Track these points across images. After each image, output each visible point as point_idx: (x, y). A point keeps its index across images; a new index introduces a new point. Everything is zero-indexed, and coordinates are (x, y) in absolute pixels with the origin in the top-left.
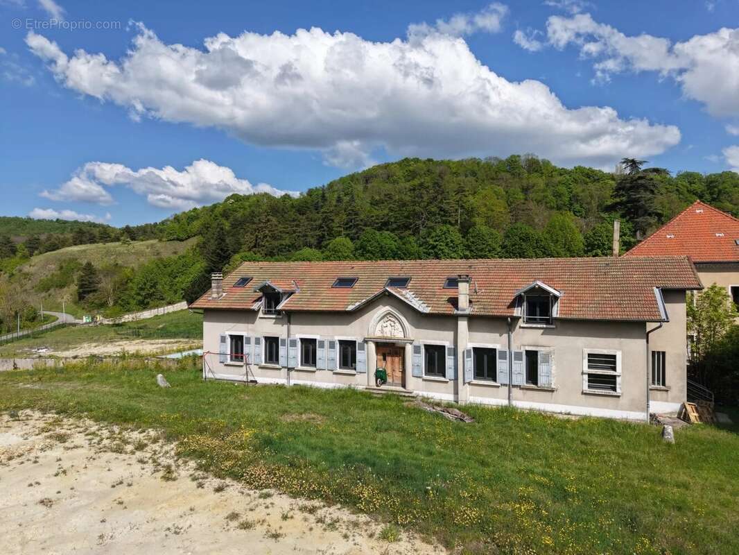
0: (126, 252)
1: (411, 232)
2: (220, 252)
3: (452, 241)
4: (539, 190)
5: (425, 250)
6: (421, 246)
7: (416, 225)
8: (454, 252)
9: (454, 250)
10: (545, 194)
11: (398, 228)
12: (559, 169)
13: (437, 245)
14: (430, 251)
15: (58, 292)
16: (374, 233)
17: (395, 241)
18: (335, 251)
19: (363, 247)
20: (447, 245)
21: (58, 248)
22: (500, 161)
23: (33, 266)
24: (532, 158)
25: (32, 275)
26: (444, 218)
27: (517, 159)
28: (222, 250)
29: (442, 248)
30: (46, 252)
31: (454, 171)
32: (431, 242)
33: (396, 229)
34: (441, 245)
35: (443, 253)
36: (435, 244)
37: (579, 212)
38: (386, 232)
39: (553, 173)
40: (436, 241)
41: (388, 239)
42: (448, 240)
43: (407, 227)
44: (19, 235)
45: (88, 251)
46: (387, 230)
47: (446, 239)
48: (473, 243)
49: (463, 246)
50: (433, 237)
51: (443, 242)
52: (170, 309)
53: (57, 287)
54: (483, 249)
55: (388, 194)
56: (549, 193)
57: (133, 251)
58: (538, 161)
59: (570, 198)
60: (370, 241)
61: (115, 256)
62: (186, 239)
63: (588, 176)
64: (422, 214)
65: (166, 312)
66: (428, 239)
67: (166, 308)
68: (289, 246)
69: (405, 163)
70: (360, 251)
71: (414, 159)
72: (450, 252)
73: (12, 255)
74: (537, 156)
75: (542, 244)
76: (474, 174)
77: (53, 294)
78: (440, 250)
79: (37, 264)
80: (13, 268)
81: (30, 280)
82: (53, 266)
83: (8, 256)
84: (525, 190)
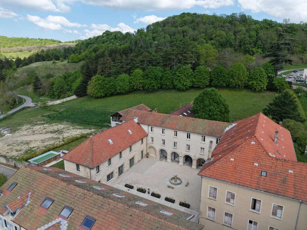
0: (54, 68)
2: (87, 74)
3: (187, 74)
4: (242, 34)
5: (175, 78)
9: (188, 78)
10: (245, 36)
11: (164, 66)
12: (255, 21)
14: (177, 78)
15: (27, 87)
16: (153, 68)
17: (162, 72)
18: (135, 76)
20: (185, 75)
21: (28, 64)
22: (227, 16)
23: (18, 74)
24: (243, 14)
25: (18, 78)
27: (235, 15)
28: (88, 73)
30: (24, 66)
33: (162, 66)
37: (260, 45)
39: (252, 23)
40: (180, 73)
41: (159, 71)
42: (185, 73)
43: (167, 66)
44: (24, 46)
45: (39, 67)
46: (159, 66)
48: (197, 75)
49: (193, 76)
50: (179, 71)
52: (68, 99)
53: (27, 84)
54: (201, 78)
56: (247, 36)
57: (57, 68)
58: (246, 16)
59: (257, 38)
60: (151, 72)
61: (49, 70)
62: (78, 62)
63: (269, 25)
64: (175, 59)
65: (67, 100)
66: (177, 72)
67: (67, 98)
68: (116, 72)
70: (146, 77)
71: (187, 13)
72: (186, 79)
73: (10, 68)
77: (26, 87)
78: (181, 78)
79: (19, 73)
80: (10, 75)
81: (17, 80)
82: (25, 74)
83: (8, 69)
84: (235, 33)
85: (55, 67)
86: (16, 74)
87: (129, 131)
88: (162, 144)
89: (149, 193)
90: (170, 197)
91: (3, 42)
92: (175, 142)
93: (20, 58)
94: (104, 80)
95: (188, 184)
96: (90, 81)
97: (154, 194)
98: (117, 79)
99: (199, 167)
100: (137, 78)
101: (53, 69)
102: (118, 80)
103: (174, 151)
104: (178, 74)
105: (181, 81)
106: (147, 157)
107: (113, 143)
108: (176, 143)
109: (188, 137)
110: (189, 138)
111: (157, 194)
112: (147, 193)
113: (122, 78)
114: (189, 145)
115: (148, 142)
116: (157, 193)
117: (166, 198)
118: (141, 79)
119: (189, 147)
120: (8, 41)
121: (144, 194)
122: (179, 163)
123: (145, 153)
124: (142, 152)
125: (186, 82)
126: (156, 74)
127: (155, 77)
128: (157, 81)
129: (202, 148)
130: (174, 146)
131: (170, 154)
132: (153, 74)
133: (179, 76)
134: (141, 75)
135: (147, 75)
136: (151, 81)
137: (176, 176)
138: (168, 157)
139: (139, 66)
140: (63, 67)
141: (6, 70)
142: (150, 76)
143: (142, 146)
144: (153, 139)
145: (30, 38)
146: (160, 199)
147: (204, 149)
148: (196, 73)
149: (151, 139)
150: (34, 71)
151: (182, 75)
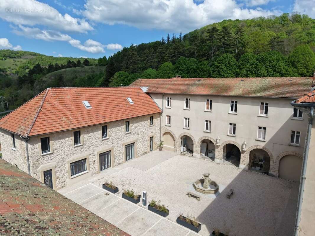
1: (205, 58)
3: (229, 63)
4: (298, 32)
5: (213, 69)
6: (211, 66)
7: (209, 54)
8: (230, 70)
9: (230, 68)
10: (301, 34)
11: (198, 56)
12: (313, 20)
13: (220, 66)
14: (216, 69)
16: (185, 59)
17: (197, 64)
18: (163, 70)
19: (178, 68)
20: (226, 65)
22: (277, 18)
23: (46, 78)
24: (296, 14)
25: (45, 81)
26: (226, 49)
27: (287, 15)
29: (222, 67)
31: (249, 25)
32: (216, 63)
33: (197, 57)
34: (222, 66)
35: (223, 70)
36: (219, 65)
38: (192, 59)
39: (309, 22)
40: (219, 63)
41: (192, 62)
42: (226, 63)
43: (203, 56)
46: (192, 57)
47: (226, 62)
48: (242, 64)
49: (237, 66)
50: (218, 61)
51: (223, 64)
55: (195, 36)
56: (304, 34)
58: (300, 16)
60: (182, 64)
62: (106, 65)
64: (213, 47)
66: (215, 62)
68: (142, 68)
69: (224, 22)
70: (176, 70)
72: (227, 70)
74: (300, 13)
75: (274, 63)
76: (259, 25)
78: (221, 68)
79: (48, 77)
80: (39, 79)
81: (44, 83)
82: (53, 78)
83: (39, 73)
84: (289, 33)
85: (82, 70)
86: (44, 78)
87: (130, 99)
88: (186, 126)
89: (145, 203)
90: (190, 215)
91: (49, 61)
92: (207, 121)
93: (52, 64)
94: (127, 77)
95: (232, 193)
96: (112, 78)
97: (155, 205)
98: (142, 75)
99: (253, 168)
100: (165, 72)
101: (80, 72)
102: (144, 75)
103: (205, 137)
104: (217, 64)
105: (220, 72)
106: (161, 149)
107: (91, 108)
108: (210, 122)
109: (234, 108)
110: (236, 110)
111: (160, 207)
112: (141, 203)
113: (148, 73)
114: (235, 125)
115: (162, 125)
116: (161, 204)
117: (179, 218)
118: (169, 73)
119: (235, 128)
120: (53, 60)
121: (135, 204)
122: (214, 160)
123: (156, 141)
124: (151, 138)
125: (228, 73)
126: (188, 65)
127: (187, 69)
128: (190, 74)
129: (260, 128)
130: (207, 129)
131: (198, 143)
132: (185, 66)
133: (218, 67)
134: (170, 69)
135: (177, 68)
136: (182, 74)
137: (207, 175)
138: (195, 149)
139: (169, 59)
140: (90, 70)
141: (36, 74)
142: (181, 68)
143: (152, 129)
144: (170, 119)
145: (74, 58)
146: (166, 219)
147: (264, 128)
148: (241, 62)
149: (168, 119)
150: (62, 75)
151: (222, 65)
